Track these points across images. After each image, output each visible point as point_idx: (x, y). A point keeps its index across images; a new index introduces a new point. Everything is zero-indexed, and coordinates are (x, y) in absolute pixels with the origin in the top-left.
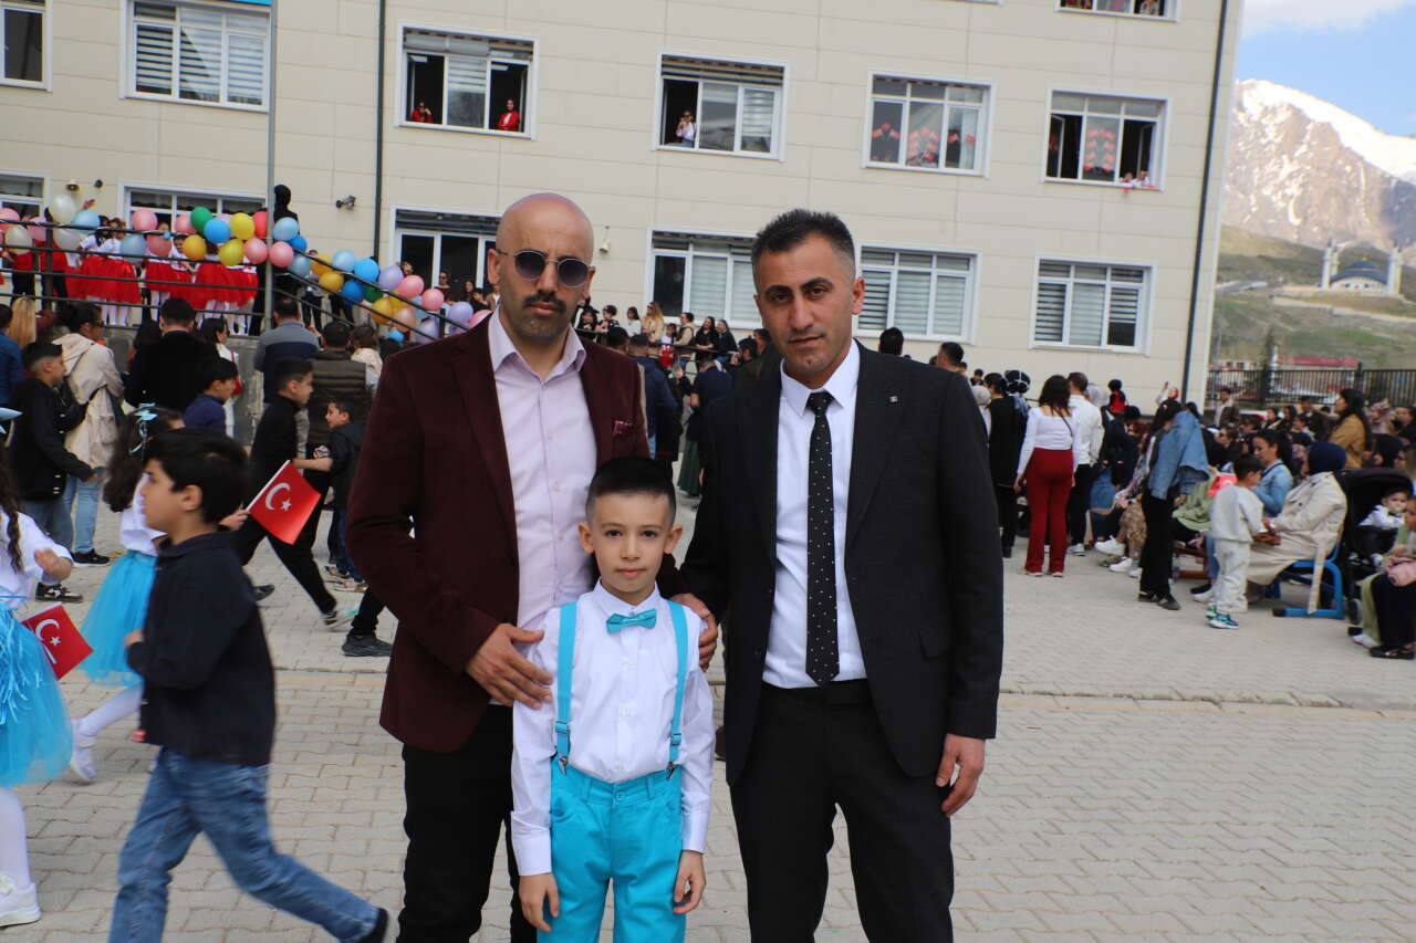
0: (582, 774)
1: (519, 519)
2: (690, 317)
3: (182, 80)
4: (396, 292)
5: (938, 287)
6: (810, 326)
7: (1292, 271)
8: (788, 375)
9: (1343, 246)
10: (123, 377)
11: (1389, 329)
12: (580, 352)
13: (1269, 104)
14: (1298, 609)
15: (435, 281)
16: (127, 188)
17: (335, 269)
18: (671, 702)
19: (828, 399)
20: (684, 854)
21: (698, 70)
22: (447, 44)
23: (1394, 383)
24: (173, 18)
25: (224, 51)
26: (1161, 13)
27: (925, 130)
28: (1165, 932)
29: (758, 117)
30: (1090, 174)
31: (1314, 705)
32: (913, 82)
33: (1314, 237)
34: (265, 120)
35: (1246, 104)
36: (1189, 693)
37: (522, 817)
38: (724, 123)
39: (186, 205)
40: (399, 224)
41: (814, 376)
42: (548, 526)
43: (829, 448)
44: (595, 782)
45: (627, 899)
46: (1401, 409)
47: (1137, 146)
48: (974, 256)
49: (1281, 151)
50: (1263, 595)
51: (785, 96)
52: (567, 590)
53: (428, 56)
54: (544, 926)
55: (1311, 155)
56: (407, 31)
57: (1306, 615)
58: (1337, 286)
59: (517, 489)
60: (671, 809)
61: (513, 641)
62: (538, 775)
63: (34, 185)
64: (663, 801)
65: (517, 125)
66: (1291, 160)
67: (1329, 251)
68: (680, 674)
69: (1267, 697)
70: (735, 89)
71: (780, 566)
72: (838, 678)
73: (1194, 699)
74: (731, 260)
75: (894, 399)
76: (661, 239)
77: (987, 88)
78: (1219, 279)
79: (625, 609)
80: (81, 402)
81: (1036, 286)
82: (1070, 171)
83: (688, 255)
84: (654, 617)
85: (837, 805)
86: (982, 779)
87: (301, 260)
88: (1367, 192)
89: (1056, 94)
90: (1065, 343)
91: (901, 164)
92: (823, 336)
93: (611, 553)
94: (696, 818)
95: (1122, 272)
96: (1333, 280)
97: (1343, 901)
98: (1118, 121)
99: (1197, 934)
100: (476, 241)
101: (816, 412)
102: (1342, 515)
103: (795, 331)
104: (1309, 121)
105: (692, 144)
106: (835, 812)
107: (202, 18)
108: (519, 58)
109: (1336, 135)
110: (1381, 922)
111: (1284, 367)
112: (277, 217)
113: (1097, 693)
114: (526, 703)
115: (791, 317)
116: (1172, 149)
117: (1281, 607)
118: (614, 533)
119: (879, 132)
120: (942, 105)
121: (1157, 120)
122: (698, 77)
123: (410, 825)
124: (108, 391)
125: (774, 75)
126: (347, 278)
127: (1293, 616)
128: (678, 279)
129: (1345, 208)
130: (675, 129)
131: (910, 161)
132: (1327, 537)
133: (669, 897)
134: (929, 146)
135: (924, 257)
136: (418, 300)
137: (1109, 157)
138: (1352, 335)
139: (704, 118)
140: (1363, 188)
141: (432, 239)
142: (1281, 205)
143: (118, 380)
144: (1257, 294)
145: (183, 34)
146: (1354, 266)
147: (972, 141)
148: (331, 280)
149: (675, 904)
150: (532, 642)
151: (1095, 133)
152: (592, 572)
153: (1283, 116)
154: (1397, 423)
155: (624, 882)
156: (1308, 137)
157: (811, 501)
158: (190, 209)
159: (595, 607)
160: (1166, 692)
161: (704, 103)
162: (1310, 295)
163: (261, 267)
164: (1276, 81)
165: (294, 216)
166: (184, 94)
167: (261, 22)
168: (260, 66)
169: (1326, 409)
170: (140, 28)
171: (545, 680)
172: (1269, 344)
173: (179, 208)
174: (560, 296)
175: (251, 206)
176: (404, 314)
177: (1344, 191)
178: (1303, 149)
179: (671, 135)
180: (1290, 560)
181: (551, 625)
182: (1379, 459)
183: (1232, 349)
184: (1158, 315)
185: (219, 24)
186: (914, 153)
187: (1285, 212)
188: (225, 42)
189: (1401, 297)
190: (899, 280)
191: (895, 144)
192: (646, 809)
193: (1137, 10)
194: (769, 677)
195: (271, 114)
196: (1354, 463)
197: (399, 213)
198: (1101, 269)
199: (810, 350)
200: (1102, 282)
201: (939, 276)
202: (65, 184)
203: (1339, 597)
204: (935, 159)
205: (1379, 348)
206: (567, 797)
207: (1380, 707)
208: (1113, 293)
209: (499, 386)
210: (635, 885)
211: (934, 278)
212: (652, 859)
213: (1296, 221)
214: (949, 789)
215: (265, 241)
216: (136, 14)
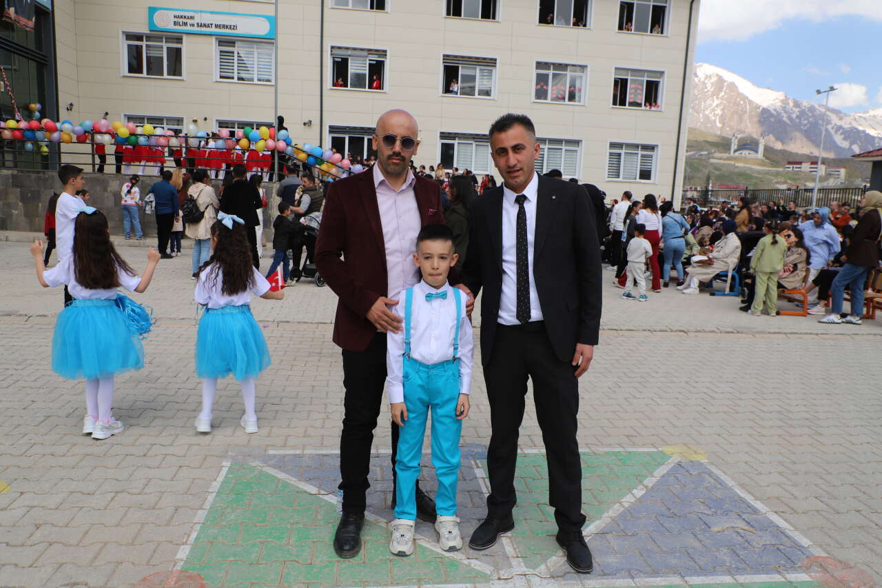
0: (416, 361)
1: (387, 252)
2: (457, 170)
3: (238, 73)
4: (330, 161)
5: (565, 155)
6: (516, 165)
7: (718, 147)
8: (507, 188)
9: (739, 136)
10: (219, 200)
11: (759, 172)
12: (413, 179)
13: (708, 74)
14: (721, 292)
15: (346, 156)
16: (217, 120)
17: (304, 152)
18: (454, 331)
19: (525, 198)
20: (461, 396)
21: (459, 60)
22: (350, 52)
23: (761, 195)
24: (234, 46)
25: (256, 59)
26: (662, 33)
27: (559, 85)
28: (663, 427)
29: (486, 82)
30: (632, 104)
31: (727, 332)
32: (554, 64)
33: (727, 133)
34: (273, 88)
35: (698, 73)
36: (674, 329)
37: (392, 379)
38: (471, 84)
39: (241, 126)
40: (330, 132)
41: (518, 188)
42: (399, 254)
43: (526, 220)
44: (421, 364)
45: (436, 413)
46: (763, 206)
47: (652, 93)
48: (581, 141)
49: (713, 95)
50: (705, 287)
51: (497, 71)
52: (408, 283)
53: (342, 58)
54: (401, 424)
55: (726, 96)
56: (332, 47)
57: (725, 295)
58: (737, 154)
59: (386, 240)
60: (455, 376)
61: (386, 304)
62: (397, 361)
63: (179, 121)
64: (450, 373)
65: (380, 87)
66: (717, 98)
67: (734, 138)
68: (458, 319)
69: (707, 329)
70: (475, 69)
71: (504, 272)
72: (530, 321)
73: (676, 331)
74: (474, 144)
75: (554, 197)
76: (444, 135)
77: (586, 66)
78: (687, 151)
79: (434, 291)
80: (202, 211)
81: (608, 154)
82: (623, 103)
83: (456, 142)
84: (446, 294)
85: (529, 375)
86: (592, 361)
87: (289, 148)
88: (750, 112)
89: (616, 69)
90: (621, 179)
91: (549, 101)
92: (521, 169)
93: (427, 266)
94: (466, 380)
95: (645, 147)
96: (735, 151)
97: (737, 413)
98: (643, 81)
99: (677, 427)
100: (363, 138)
101: (520, 204)
102: (739, 251)
103: (509, 167)
104: (725, 81)
105: (457, 93)
106: (528, 378)
107: (247, 46)
108: (381, 58)
109: (736, 87)
110: (752, 420)
111: (714, 189)
112: (279, 130)
113: (634, 329)
114: (392, 331)
115: (507, 160)
116: (667, 93)
117: (713, 292)
118: (427, 258)
119: (539, 87)
120: (566, 74)
121: (661, 80)
122: (459, 64)
123: (346, 383)
124: (213, 206)
125: (492, 62)
126: (309, 155)
127: (718, 295)
128: (451, 152)
129: (741, 120)
130: (449, 87)
131: (552, 99)
132: (733, 261)
133: (454, 413)
134: (562, 92)
135: (559, 141)
136: (339, 164)
137: (639, 97)
138: (743, 175)
139: (462, 82)
140: (748, 111)
141: (344, 138)
142: (713, 118)
143: (217, 201)
144: (704, 157)
145: (238, 53)
146: (744, 145)
147: (580, 90)
148: (302, 156)
149: (457, 416)
150: (394, 305)
151: (633, 86)
152: (419, 275)
153: (714, 79)
154: (762, 212)
155: (435, 406)
156: (725, 89)
157: (518, 243)
158: (243, 128)
159: (421, 290)
160: (664, 328)
161: (462, 75)
162: (725, 158)
163: (273, 152)
164: (711, 64)
165: (286, 129)
166: (240, 79)
167: (269, 46)
168: (271, 66)
169: (733, 206)
170: (221, 52)
171: (399, 321)
172: (708, 179)
173: (238, 128)
174: (402, 154)
175: (269, 126)
176: (334, 170)
177: (740, 112)
178: (723, 94)
179: (447, 90)
180: (717, 271)
181: (402, 297)
182: (754, 226)
183: (692, 181)
184: (662, 165)
185: (253, 48)
186: (554, 96)
187: (715, 121)
188: (256, 55)
189: (764, 158)
190: (548, 152)
191: (546, 91)
192: (443, 376)
193: (651, 32)
194: (500, 321)
195: (276, 86)
196: (745, 229)
197: (330, 127)
198: (636, 146)
199: (517, 177)
200: (637, 152)
201: (566, 150)
202: (191, 120)
203: (738, 288)
204: (564, 99)
205: (755, 181)
206: (410, 371)
207: (754, 333)
208: (642, 157)
209: (377, 194)
210: (440, 408)
211: (563, 150)
212: (446, 397)
213: (719, 125)
214: (577, 367)
215: (274, 140)
216: (219, 45)
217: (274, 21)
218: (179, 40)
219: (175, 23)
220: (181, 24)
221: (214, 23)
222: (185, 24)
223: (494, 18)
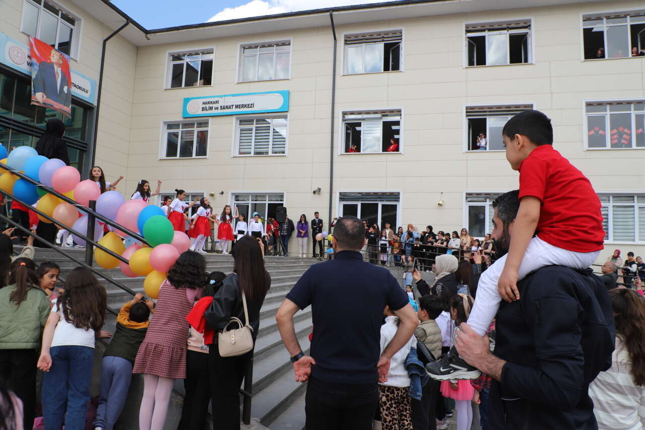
5: (639, 214)
16: (233, 194)
21: (486, 112)
22: (362, 116)
24: (253, 124)
25: (271, 134)
27: (621, 128)
32: (610, 103)
34: (286, 159)
39: (255, 199)
40: (341, 199)
53: (354, 123)
56: (344, 114)
65: (396, 149)
76: (471, 197)
83: (486, 204)
91: (608, 147)
100: (377, 204)
105: (485, 148)
108: (396, 118)
119: (592, 132)
120: (630, 114)
122: (486, 115)
128: (482, 217)
130: (476, 142)
131: (613, 146)
135: (631, 197)
141: (357, 205)
161: (490, 128)
166: (257, 153)
170: (242, 130)
173: (252, 200)
175: (280, 197)
186: (615, 141)
188: (271, 129)
190: (614, 210)
191: (603, 137)
197: (340, 194)
201: (640, 207)
202: (209, 194)
204: (630, 143)
211: (636, 209)
216: (240, 124)
217: (287, 95)
218: (206, 124)
219: (203, 109)
220: (208, 109)
221: (235, 104)
222: (211, 108)
223: (526, 61)
